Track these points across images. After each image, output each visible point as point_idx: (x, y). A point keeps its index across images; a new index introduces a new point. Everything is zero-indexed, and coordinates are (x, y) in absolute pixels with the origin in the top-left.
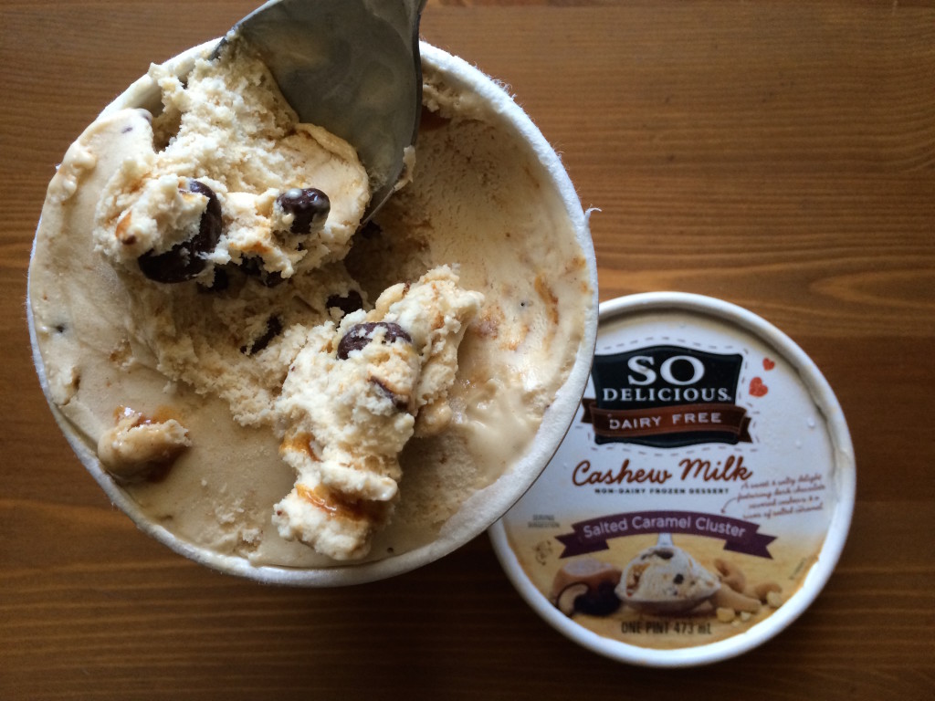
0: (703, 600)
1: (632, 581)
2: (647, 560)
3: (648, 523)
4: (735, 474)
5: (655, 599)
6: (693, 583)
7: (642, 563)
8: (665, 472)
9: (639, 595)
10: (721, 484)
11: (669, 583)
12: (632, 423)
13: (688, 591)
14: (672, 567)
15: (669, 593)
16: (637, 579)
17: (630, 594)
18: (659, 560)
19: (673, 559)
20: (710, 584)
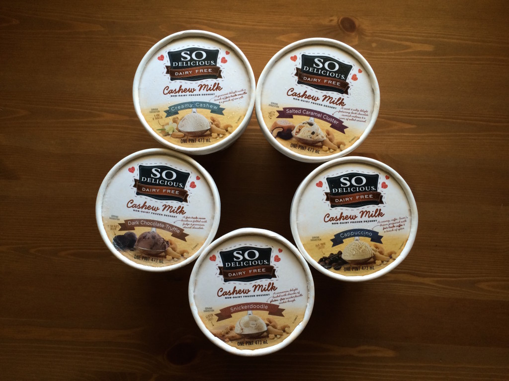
0: (319, 142)
1: (298, 130)
2: (304, 125)
3: (308, 113)
4: (340, 104)
5: (304, 138)
6: (317, 136)
7: (302, 125)
8: (318, 98)
9: (299, 136)
10: (335, 106)
11: (310, 134)
12: (311, 80)
13: (315, 138)
14: (312, 129)
15: (309, 137)
16: (300, 130)
17: (296, 135)
18: (308, 126)
19: (313, 126)
20: (323, 137)
